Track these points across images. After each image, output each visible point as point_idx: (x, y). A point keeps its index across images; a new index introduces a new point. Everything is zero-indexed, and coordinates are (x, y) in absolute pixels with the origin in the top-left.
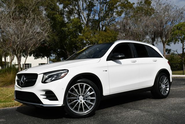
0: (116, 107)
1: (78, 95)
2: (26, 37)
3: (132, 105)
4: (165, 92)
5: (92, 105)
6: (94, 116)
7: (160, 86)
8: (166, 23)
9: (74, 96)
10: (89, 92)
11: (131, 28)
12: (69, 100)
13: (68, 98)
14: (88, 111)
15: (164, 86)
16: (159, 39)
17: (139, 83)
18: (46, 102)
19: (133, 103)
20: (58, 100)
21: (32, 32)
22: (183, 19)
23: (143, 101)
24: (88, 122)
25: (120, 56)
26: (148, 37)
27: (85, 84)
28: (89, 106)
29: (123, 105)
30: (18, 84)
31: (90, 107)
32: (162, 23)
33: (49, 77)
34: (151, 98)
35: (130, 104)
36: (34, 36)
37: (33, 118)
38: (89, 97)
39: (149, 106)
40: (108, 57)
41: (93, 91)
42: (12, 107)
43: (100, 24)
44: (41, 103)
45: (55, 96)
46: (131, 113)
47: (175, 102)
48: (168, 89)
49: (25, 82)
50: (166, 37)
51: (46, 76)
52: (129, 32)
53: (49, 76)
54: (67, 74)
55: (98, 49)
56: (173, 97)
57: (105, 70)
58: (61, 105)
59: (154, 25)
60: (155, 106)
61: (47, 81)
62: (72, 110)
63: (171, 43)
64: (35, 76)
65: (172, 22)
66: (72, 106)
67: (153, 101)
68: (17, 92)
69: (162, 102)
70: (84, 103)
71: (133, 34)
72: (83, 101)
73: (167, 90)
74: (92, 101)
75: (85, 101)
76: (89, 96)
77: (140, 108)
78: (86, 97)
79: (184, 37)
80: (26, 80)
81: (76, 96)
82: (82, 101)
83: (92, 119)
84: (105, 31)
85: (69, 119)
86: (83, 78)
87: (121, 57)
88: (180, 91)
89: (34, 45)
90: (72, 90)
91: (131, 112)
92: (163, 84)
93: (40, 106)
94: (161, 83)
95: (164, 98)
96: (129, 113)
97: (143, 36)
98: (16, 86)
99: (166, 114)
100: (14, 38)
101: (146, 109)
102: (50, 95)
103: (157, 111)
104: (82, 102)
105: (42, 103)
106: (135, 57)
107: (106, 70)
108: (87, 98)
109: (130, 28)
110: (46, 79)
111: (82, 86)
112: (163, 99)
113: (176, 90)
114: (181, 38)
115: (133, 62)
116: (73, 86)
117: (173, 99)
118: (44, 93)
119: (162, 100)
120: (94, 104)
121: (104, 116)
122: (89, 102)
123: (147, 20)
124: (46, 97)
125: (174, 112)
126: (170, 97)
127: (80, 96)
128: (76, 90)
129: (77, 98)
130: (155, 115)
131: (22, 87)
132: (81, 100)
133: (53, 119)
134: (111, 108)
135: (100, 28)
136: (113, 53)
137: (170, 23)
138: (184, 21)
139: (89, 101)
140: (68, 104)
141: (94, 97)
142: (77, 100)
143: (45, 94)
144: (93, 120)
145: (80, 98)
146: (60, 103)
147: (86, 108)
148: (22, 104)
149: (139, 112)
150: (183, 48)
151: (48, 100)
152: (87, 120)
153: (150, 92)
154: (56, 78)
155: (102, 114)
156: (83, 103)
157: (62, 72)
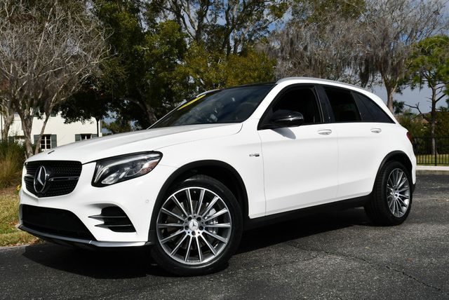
0: (281, 247)
1: (185, 216)
2: (45, 68)
3: (320, 240)
4: (400, 210)
5: (221, 243)
6: (226, 270)
7: (389, 194)
8: (396, 38)
9: (175, 220)
10: (213, 211)
11: (309, 48)
12: (162, 229)
13: (159, 225)
14: (213, 257)
15: (398, 195)
16: (379, 77)
17: (338, 186)
18: (105, 236)
19: (321, 236)
20: (135, 231)
21: (60, 55)
22: (438, 27)
23: (345, 232)
24: (212, 285)
25: (291, 119)
26: (348, 71)
27: (205, 189)
28: (213, 245)
29: (296, 240)
30: (30, 187)
31: (217, 249)
32: (385, 36)
33: (112, 170)
34: (364, 225)
35: (313, 240)
36: (64, 64)
37: (68, 277)
38: (215, 222)
39: (363, 245)
40: (261, 120)
41: (223, 207)
42: (11, 246)
43: (231, 37)
44: (92, 237)
45: (127, 220)
46: (318, 263)
47: (425, 234)
48: (406, 202)
49: (48, 183)
50: (395, 71)
51: (105, 169)
52: (302, 57)
53: (110, 168)
54: (157, 163)
55: (233, 99)
56: (418, 222)
57: (254, 154)
58: (143, 244)
59: (367, 41)
60: (377, 244)
61: (106, 181)
62: (170, 255)
63: (403, 86)
64: (75, 167)
65: (410, 36)
66: (171, 245)
67: (372, 233)
68: (26, 209)
69: (394, 234)
70: (202, 236)
71: (313, 62)
72: (198, 233)
73: (404, 205)
74: (221, 231)
75: (204, 234)
76: (213, 220)
77: (339, 250)
78: (207, 223)
79: (436, 73)
80: (50, 177)
81: (180, 219)
82: (196, 232)
83: (222, 277)
84: (244, 53)
85: (163, 278)
86: (197, 174)
87: (293, 121)
88: (432, 207)
89: (65, 87)
90: (172, 205)
91: (319, 259)
92: (396, 190)
93: (88, 244)
94: (391, 186)
95: (399, 224)
96: (314, 263)
97: (337, 68)
98: (24, 192)
99: (408, 265)
100: (14, 68)
101: (355, 251)
102: (115, 217)
103: (384, 257)
104: (196, 236)
105: (94, 239)
106: (327, 122)
107: (257, 153)
108: (210, 226)
109: (305, 48)
110: (104, 176)
111: (196, 195)
112: (395, 227)
113: (421, 203)
114: (428, 74)
115: (323, 134)
116: (173, 195)
117: (420, 227)
118: (98, 212)
119: (393, 229)
120: (226, 240)
121: (251, 271)
122: (214, 234)
123: (348, 29)
124: (103, 223)
125: (427, 260)
126: (411, 223)
127: (190, 219)
128: (181, 205)
129: (184, 225)
130: (381, 267)
131: (40, 195)
132: (194, 229)
133: (120, 280)
134: (267, 248)
135: (229, 48)
136: (274, 111)
137: (406, 37)
138: (440, 33)
139: (214, 232)
140: (160, 241)
141: (227, 222)
142: (184, 230)
143: (102, 214)
144: (225, 282)
145: (191, 224)
146: (139, 237)
147: (206, 251)
148: (38, 238)
149: (339, 259)
150: (433, 99)
151: (110, 230)
152: (210, 281)
153: (362, 208)
154: (130, 173)
155: (246, 265)
156: (199, 237)
157: (146, 157)
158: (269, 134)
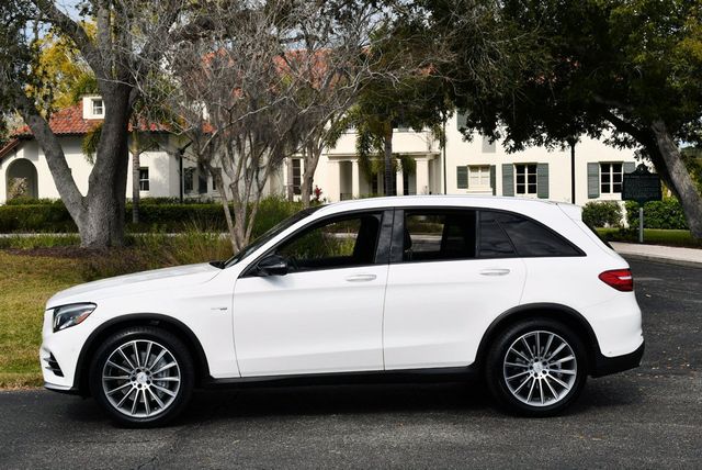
1: (132, 369)
14: (160, 411)
20: (62, 375)
28: (163, 399)
31: (165, 403)
38: (165, 375)
40: (252, 265)
54: (88, 315)
57: (220, 307)
70: (149, 390)
72: (146, 387)
76: (162, 374)
81: (126, 372)
82: (143, 385)
104: (143, 389)
108: (158, 379)
122: (163, 388)
124: (48, 365)
129: (131, 377)
132: (141, 382)
139: (164, 385)
142: (131, 382)
151: (53, 373)
157: (77, 308)
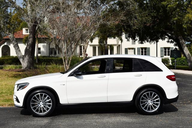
13: (31, 103)
40: (71, 73)
51: (19, 86)
54: (27, 86)
75: (44, 106)
76: (47, 102)
78: (45, 103)
81: (37, 102)
104: (41, 106)
107: (64, 84)
120: (50, 108)
124: (16, 100)
139: (47, 106)
141: (51, 103)
142: (38, 105)
156: (43, 107)
157: (24, 84)
158: (73, 78)
